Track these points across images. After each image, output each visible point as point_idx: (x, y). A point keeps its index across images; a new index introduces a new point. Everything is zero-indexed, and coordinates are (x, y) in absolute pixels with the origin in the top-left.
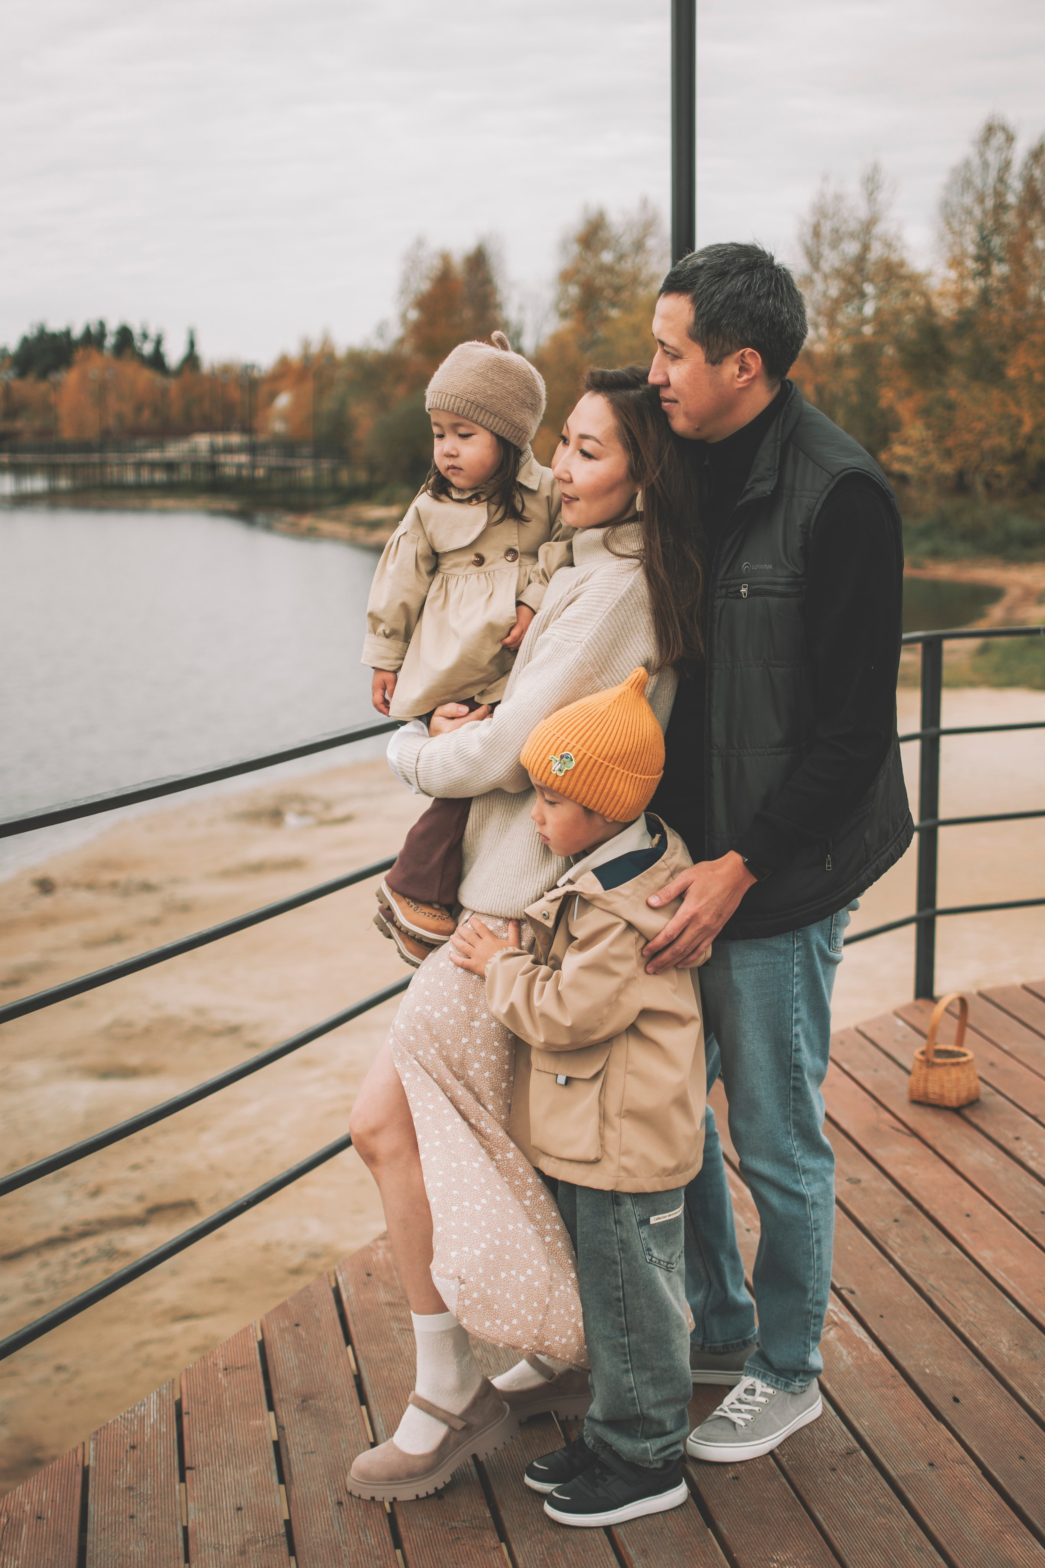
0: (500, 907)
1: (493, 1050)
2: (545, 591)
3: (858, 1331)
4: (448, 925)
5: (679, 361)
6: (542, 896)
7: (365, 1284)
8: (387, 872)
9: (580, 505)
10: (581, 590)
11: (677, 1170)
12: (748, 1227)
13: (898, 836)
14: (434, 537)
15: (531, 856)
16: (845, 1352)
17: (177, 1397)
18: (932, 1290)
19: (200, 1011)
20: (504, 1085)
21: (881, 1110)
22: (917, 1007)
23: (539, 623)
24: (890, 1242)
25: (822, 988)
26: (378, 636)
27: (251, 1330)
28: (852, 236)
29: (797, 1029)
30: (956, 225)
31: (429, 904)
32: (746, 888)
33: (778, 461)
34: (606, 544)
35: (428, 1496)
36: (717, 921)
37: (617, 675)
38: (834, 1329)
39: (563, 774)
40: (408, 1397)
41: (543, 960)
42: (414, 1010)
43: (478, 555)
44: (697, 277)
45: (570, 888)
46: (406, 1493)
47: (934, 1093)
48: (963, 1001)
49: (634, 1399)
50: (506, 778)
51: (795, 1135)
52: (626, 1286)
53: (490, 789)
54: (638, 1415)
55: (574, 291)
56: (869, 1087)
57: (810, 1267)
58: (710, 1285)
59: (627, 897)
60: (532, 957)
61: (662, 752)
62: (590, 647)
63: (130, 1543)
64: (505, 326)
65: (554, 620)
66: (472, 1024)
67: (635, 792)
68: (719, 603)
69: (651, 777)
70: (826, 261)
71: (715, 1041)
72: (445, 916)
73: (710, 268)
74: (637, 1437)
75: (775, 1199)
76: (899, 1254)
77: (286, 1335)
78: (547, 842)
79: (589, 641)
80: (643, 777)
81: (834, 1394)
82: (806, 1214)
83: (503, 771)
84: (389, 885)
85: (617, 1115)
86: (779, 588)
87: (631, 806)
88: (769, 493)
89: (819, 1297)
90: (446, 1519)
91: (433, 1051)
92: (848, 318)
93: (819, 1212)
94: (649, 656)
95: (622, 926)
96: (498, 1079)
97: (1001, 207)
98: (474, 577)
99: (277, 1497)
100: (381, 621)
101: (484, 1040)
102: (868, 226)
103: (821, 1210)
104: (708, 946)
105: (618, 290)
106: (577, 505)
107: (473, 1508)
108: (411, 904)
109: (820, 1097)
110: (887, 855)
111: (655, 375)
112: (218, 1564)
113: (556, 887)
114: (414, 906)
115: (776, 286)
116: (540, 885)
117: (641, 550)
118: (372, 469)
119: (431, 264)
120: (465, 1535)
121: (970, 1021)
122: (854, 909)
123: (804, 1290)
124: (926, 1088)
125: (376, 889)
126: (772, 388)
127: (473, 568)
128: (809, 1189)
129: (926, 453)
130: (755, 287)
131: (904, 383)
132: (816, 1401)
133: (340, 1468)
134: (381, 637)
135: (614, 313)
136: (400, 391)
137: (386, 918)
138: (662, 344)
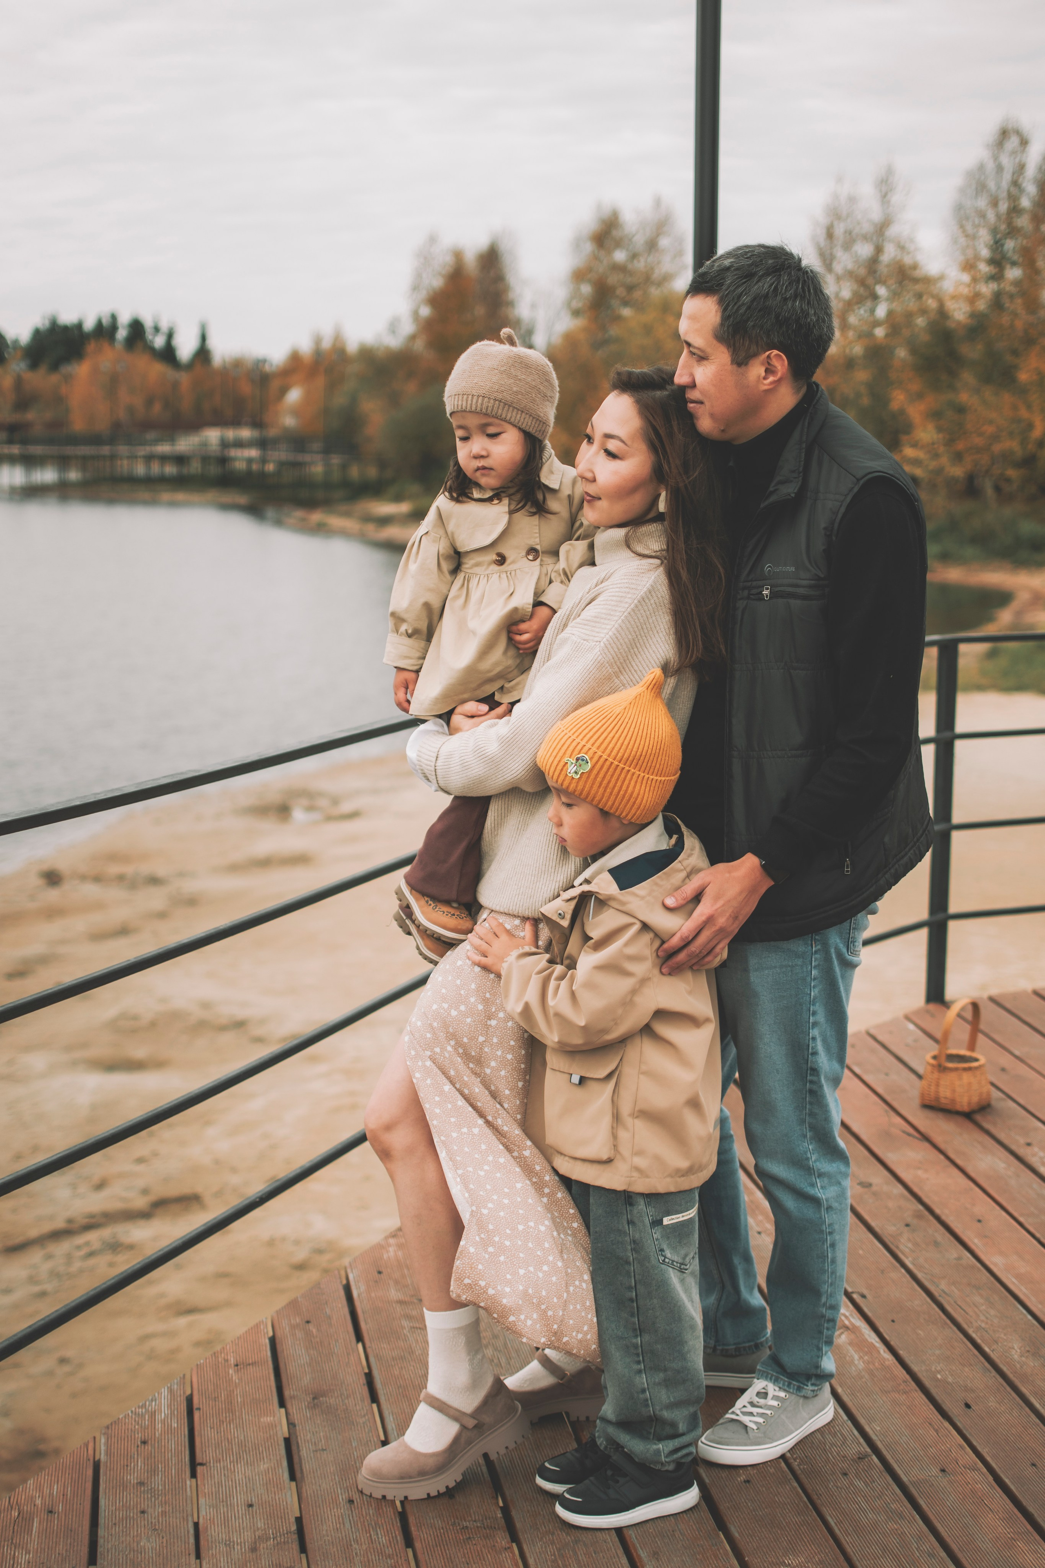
0: (518, 906)
1: (509, 1049)
2: (566, 590)
3: (869, 1336)
4: (466, 924)
5: (705, 362)
6: (559, 896)
7: (376, 1282)
8: (407, 869)
9: (603, 504)
10: (601, 590)
11: (690, 1171)
12: (759, 1229)
13: (918, 840)
14: (456, 536)
15: (548, 855)
16: (856, 1357)
17: (188, 1392)
18: (944, 1295)
19: (206, 1005)
20: (520, 1084)
21: (892, 1113)
22: (927, 1011)
23: (559, 622)
24: (902, 1247)
25: (840, 992)
26: (400, 635)
27: (262, 1327)
28: (865, 238)
29: (815, 1032)
30: (969, 228)
31: (448, 902)
32: (763, 890)
33: (802, 463)
34: (627, 543)
35: (440, 1495)
36: (733, 923)
37: (636, 675)
38: (846, 1333)
39: (579, 776)
40: (419, 1396)
41: (558, 960)
42: (431, 1007)
43: (499, 555)
44: (723, 278)
45: (586, 888)
46: (417, 1491)
47: (946, 1098)
48: (975, 1006)
49: (647, 1400)
50: (523, 777)
51: (811, 1139)
52: (638, 1287)
53: (508, 788)
54: (650, 1416)
55: (586, 289)
56: (880, 1090)
57: (823, 1271)
58: (723, 1287)
59: (642, 898)
60: (547, 956)
61: (679, 754)
62: (609, 646)
63: (141, 1538)
64: (516, 324)
65: (574, 619)
66: (489, 1022)
67: (651, 793)
68: (741, 604)
69: (667, 778)
70: (839, 262)
71: (732, 1044)
72: (463, 915)
73: (737, 269)
74: (649, 1439)
75: (789, 1202)
76: (910, 1259)
77: (297, 1331)
78: (564, 844)
79: (608, 640)
80: (660, 779)
81: (846, 1398)
82: (821, 1218)
83: (521, 770)
84: (408, 883)
85: (630, 1115)
86: (801, 591)
87: (647, 807)
88: (793, 495)
89: (832, 1301)
90: (457, 1519)
91: (449, 1048)
92: (860, 320)
93: (834, 1216)
94: (668, 656)
95: (637, 926)
96: (514, 1078)
97: (1015, 210)
98: (495, 577)
99: (289, 1494)
100: (403, 620)
101: (501, 1039)
102: (882, 228)
103: (836, 1213)
104: (724, 948)
105: (630, 288)
106: (599, 503)
107: (484, 1508)
108: (430, 902)
109: (836, 1101)
110: (906, 859)
111: (681, 375)
112: (229, 1560)
113: (573, 886)
114: (433, 905)
115: (803, 288)
116: (557, 885)
117: (662, 550)
118: (382, 464)
119: (443, 260)
120: (476, 1534)
121: (982, 1026)
122: (874, 912)
123: (818, 1294)
124: (937, 1092)
125: (395, 887)
126: (798, 390)
127: (495, 568)
128: (824, 1192)
129: (936, 456)
130: (782, 289)
131: (915, 386)
132: (828, 1405)
133: (351, 1467)
134: (403, 637)
135: (626, 312)
136: (411, 388)
137: (405, 915)
138: (689, 345)
